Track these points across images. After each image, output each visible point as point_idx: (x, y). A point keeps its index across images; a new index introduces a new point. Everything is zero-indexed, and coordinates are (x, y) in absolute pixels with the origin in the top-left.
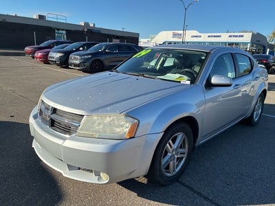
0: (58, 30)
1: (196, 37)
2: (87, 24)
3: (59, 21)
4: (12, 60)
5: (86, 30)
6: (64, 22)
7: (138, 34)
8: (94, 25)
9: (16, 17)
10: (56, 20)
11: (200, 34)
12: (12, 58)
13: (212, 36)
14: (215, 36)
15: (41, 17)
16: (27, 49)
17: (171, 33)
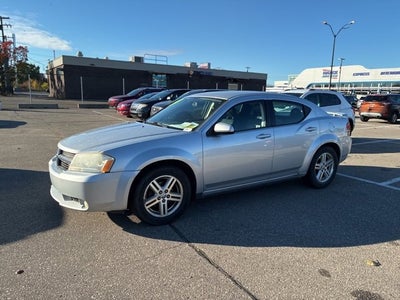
0: (156, 74)
1: (361, 74)
2: (194, 65)
3: (158, 63)
4: (94, 114)
5: (192, 73)
6: (165, 63)
7: (266, 75)
8: (209, 64)
9: (107, 60)
10: (154, 62)
11: (367, 71)
12: (94, 111)
13: (387, 73)
14: (392, 73)
15: (138, 59)
16: (111, 100)
17: (320, 71)
